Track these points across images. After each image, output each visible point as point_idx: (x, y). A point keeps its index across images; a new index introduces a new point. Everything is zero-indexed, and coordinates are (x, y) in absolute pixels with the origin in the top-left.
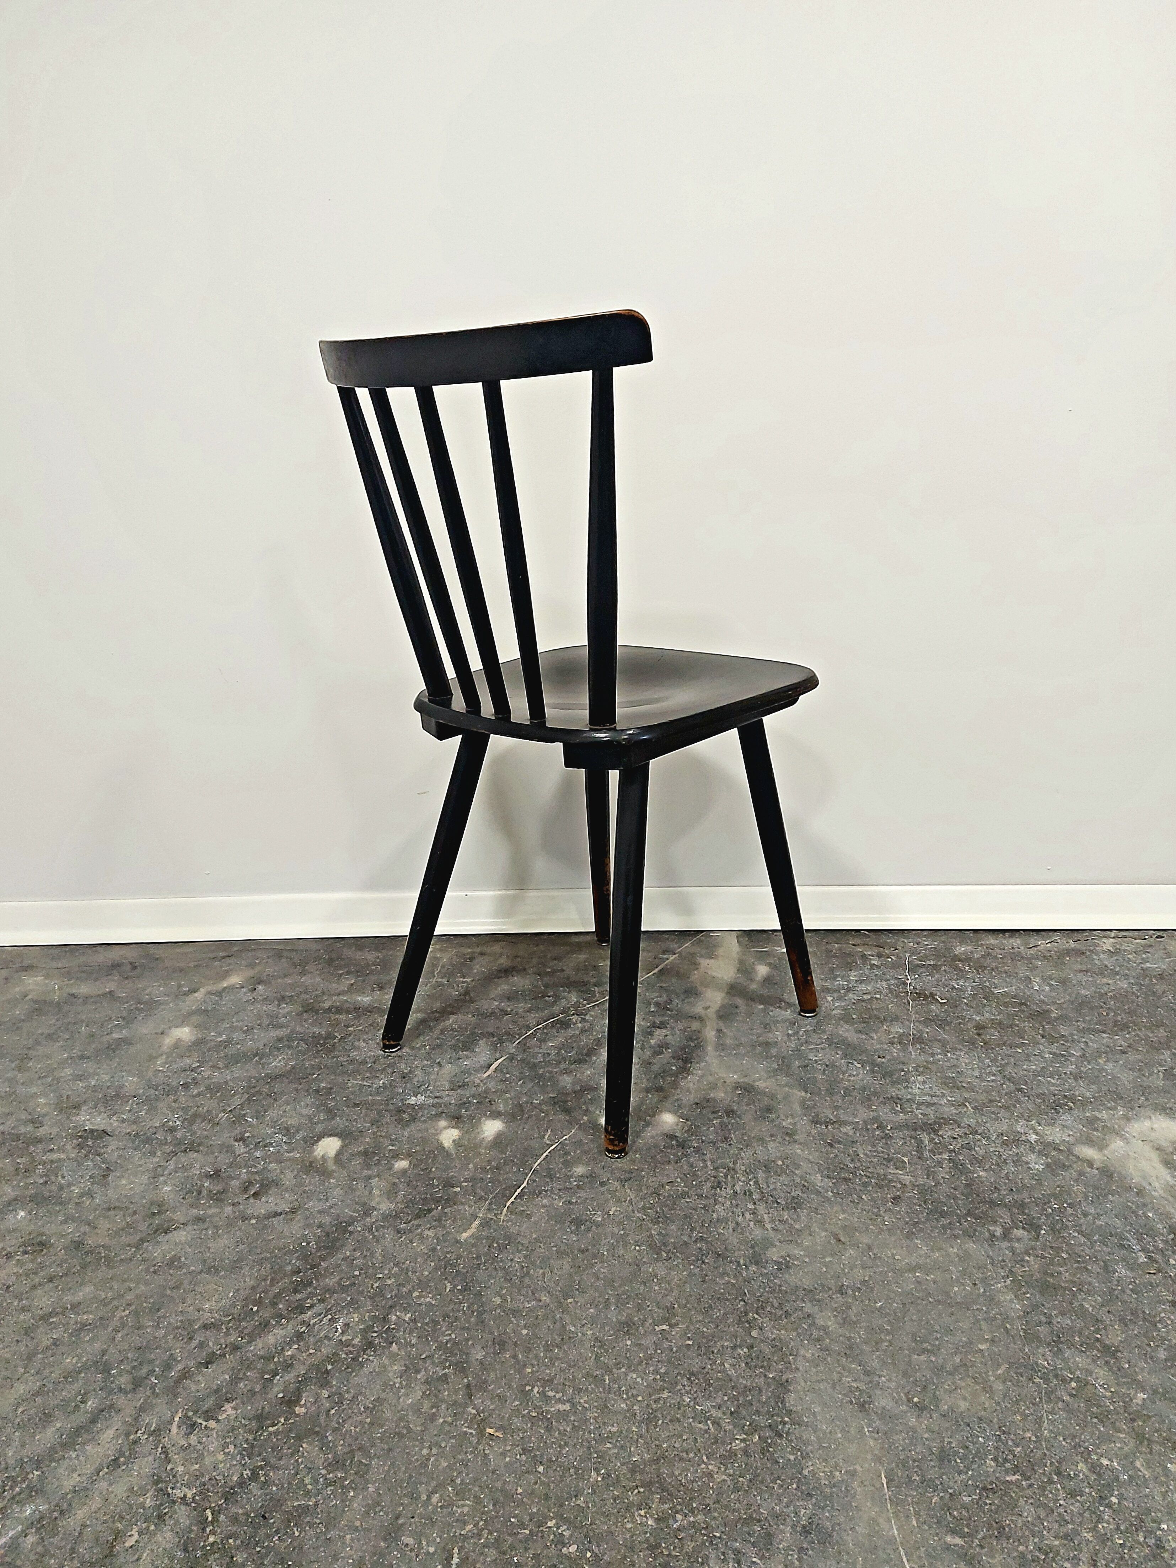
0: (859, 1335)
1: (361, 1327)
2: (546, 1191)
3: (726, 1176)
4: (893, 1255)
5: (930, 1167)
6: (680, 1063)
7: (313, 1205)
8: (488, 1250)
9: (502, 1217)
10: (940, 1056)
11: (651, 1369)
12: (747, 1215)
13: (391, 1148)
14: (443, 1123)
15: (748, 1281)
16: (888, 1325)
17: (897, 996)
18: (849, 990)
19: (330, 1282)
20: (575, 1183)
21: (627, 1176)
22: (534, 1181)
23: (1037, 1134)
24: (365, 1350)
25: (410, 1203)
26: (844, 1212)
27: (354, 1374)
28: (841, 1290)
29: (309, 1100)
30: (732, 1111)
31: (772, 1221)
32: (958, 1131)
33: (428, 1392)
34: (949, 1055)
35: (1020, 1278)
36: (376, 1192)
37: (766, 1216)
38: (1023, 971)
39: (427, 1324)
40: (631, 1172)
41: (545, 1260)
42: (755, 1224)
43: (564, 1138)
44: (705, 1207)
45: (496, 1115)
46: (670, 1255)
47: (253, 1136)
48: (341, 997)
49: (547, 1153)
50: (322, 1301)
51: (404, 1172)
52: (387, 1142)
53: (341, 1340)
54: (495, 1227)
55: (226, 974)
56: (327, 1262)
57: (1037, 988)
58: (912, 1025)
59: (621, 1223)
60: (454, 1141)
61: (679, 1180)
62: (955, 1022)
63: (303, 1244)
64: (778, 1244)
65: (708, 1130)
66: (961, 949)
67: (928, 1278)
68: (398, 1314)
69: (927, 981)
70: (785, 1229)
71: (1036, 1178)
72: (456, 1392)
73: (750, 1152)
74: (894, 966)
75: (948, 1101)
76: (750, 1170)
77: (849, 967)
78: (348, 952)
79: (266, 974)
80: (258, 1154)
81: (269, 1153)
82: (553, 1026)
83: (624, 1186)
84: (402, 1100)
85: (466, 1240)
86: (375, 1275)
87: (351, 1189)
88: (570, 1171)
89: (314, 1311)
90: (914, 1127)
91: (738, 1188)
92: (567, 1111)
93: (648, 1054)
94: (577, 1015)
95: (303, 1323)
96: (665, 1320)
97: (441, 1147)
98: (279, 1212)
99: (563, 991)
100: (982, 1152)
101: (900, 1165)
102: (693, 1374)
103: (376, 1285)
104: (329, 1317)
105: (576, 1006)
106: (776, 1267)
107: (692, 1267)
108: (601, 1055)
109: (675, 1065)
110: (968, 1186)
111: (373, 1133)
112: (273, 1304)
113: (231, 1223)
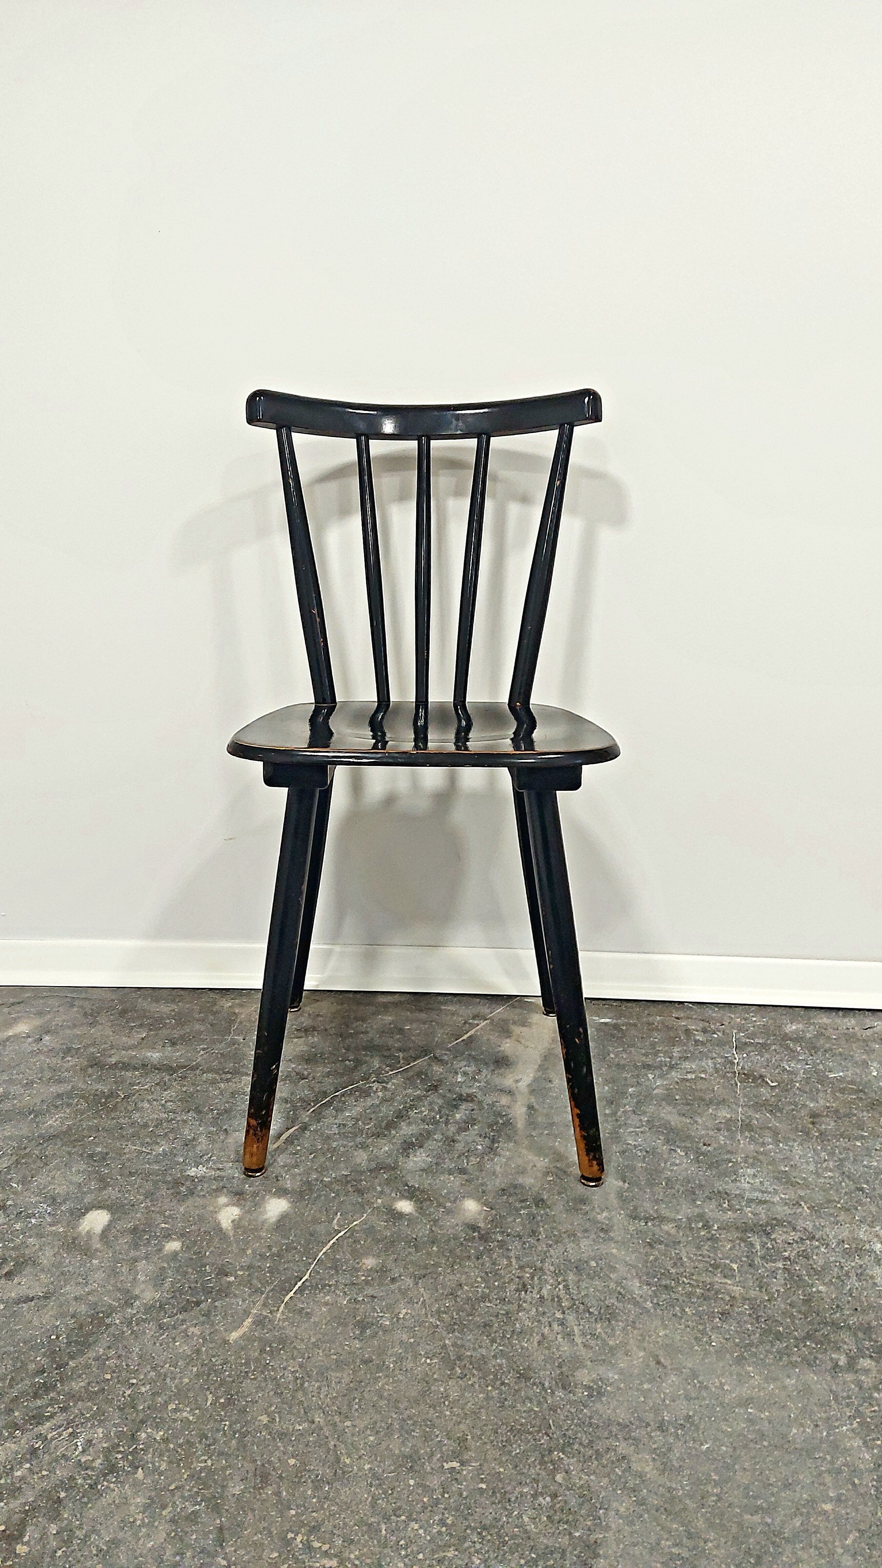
0: (682, 1484)
2: (330, 1286)
3: (532, 1278)
4: (722, 1385)
5: (762, 1277)
6: (487, 1142)
7: (71, 1290)
8: (260, 1354)
9: (278, 1315)
10: (771, 1146)
11: (437, 1518)
12: (555, 1326)
13: (163, 1225)
14: (223, 1200)
15: (554, 1409)
16: (716, 1473)
17: (723, 1077)
18: (672, 1067)
19: (77, 1386)
20: (363, 1278)
21: (423, 1272)
22: (318, 1272)
24: (105, 1475)
25: (177, 1292)
26: (665, 1327)
27: (90, 1505)
28: (660, 1427)
29: (82, 1166)
30: (542, 1200)
31: (584, 1334)
32: (793, 1236)
33: (173, 1534)
34: (781, 1145)
35: (868, 1420)
36: (141, 1277)
37: (575, 1328)
38: (859, 1055)
39: (180, 1446)
40: (426, 1267)
41: (322, 1373)
42: (563, 1338)
43: (355, 1223)
44: (507, 1313)
45: (282, 1192)
46: (466, 1371)
47: (16, 1205)
48: (130, 1052)
49: (334, 1240)
50: (63, 1410)
51: (174, 1256)
52: (159, 1219)
53: (79, 1460)
54: (270, 1327)
55: (13, 1022)
56: (77, 1361)
57: (875, 1074)
58: (740, 1110)
59: (411, 1329)
60: (233, 1221)
61: (479, 1279)
62: (787, 1108)
63: (52, 1337)
64: (589, 1363)
65: (514, 1221)
66: (791, 1028)
67: (762, 1416)
68: (149, 1430)
69: (757, 1061)
70: (597, 1345)
72: (206, 1535)
73: (560, 1248)
74: (720, 1043)
75: (781, 1199)
76: (560, 1271)
77: (673, 1042)
78: (143, 1004)
79: (54, 1023)
80: (18, 1226)
81: (30, 1225)
82: (351, 1094)
83: (417, 1284)
84: (181, 1171)
85: (235, 1341)
86: (128, 1381)
87: (114, 1272)
88: (358, 1263)
89: (54, 1422)
90: (745, 1229)
91: (545, 1292)
92: (360, 1192)
93: (452, 1129)
94: (378, 1082)
95: (39, 1436)
96: (456, 1455)
97: (218, 1229)
98: (31, 1296)
99: (365, 1055)
100: (821, 1262)
101: (728, 1273)
102: (484, 1528)
103: (128, 1392)
104: (71, 1430)
105: (378, 1073)
106: (586, 1393)
107: (490, 1388)
108: (401, 1129)
109: (481, 1144)
110: (805, 1301)
111: (146, 1208)
112: (9, 1411)
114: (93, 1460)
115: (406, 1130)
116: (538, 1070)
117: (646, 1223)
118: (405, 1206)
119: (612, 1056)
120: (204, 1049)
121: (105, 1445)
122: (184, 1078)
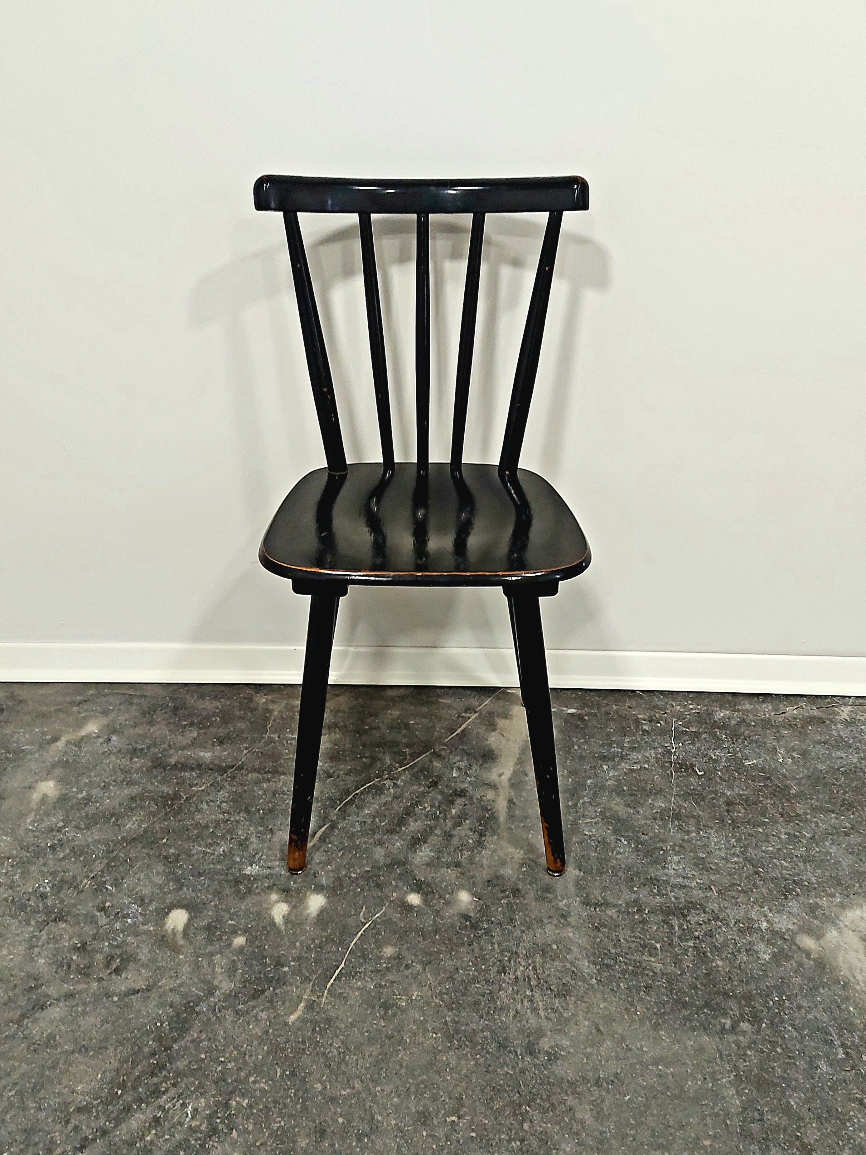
0: (610, 1128)
2: (360, 973)
3: (509, 961)
4: (642, 1047)
5: (678, 955)
6: (476, 836)
7: (166, 983)
8: (312, 1034)
9: (324, 999)
10: (694, 834)
12: (526, 1003)
13: (230, 922)
14: (274, 897)
15: (522, 1072)
16: (634, 1119)
17: (663, 766)
18: (623, 758)
19: (181, 1064)
20: (385, 965)
21: (428, 958)
22: (351, 961)
23: (768, 921)
24: (210, 1137)
25: (247, 983)
26: (605, 1000)
28: (598, 1083)
29: (161, 868)
30: (518, 890)
31: (546, 1009)
32: (703, 917)
35: (742, 1073)
36: (218, 970)
37: (540, 1003)
38: (771, 742)
39: (261, 1110)
40: (431, 954)
41: (359, 1049)
42: (531, 1013)
43: (377, 916)
44: (491, 993)
45: (319, 889)
46: (461, 1043)
47: (113, 906)
48: (186, 752)
49: (362, 932)
50: (174, 1085)
51: (241, 950)
52: (227, 916)
53: (191, 1126)
54: (318, 1010)
55: (85, 721)
56: (179, 1044)
57: (781, 761)
58: (673, 799)
59: (422, 1009)
60: (284, 917)
61: (471, 964)
62: (710, 797)
63: (158, 1024)
64: (549, 1033)
65: (497, 910)
66: (720, 714)
67: (669, 1072)
68: (238, 1099)
69: (690, 751)
70: (556, 1017)
71: (763, 968)
73: (531, 934)
74: (664, 732)
75: (697, 883)
76: (530, 954)
77: (625, 732)
79: (118, 722)
80: (118, 926)
81: (127, 925)
82: (369, 791)
83: (425, 969)
84: (240, 870)
85: (293, 1023)
86: (218, 1059)
87: (197, 966)
88: (380, 952)
89: (169, 1095)
90: (668, 912)
91: (519, 973)
92: (379, 886)
93: (449, 823)
94: (390, 779)
95: (160, 1107)
96: (455, 1111)
97: (273, 923)
98: (137, 989)
99: (379, 752)
100: (721, 940)
101: (652, 952)
103: (219, 1069)
104: (181, 1101)
105: (390, 769)
106: (546, 1058)
107: (478, 1056)
108: (409, 825)
109: (472, 839)
110: (707, 975)
111: (215, 906)
112: (135, 1088)
113: (97, 1000)
114: (200, 1125)
115: (414, 826)
116: (517, 764)
117: (595, 909)
118: (414, 899)
119: (576, 747)
120: (246, 748)
121: (207, 1112)
122: (233, 778)
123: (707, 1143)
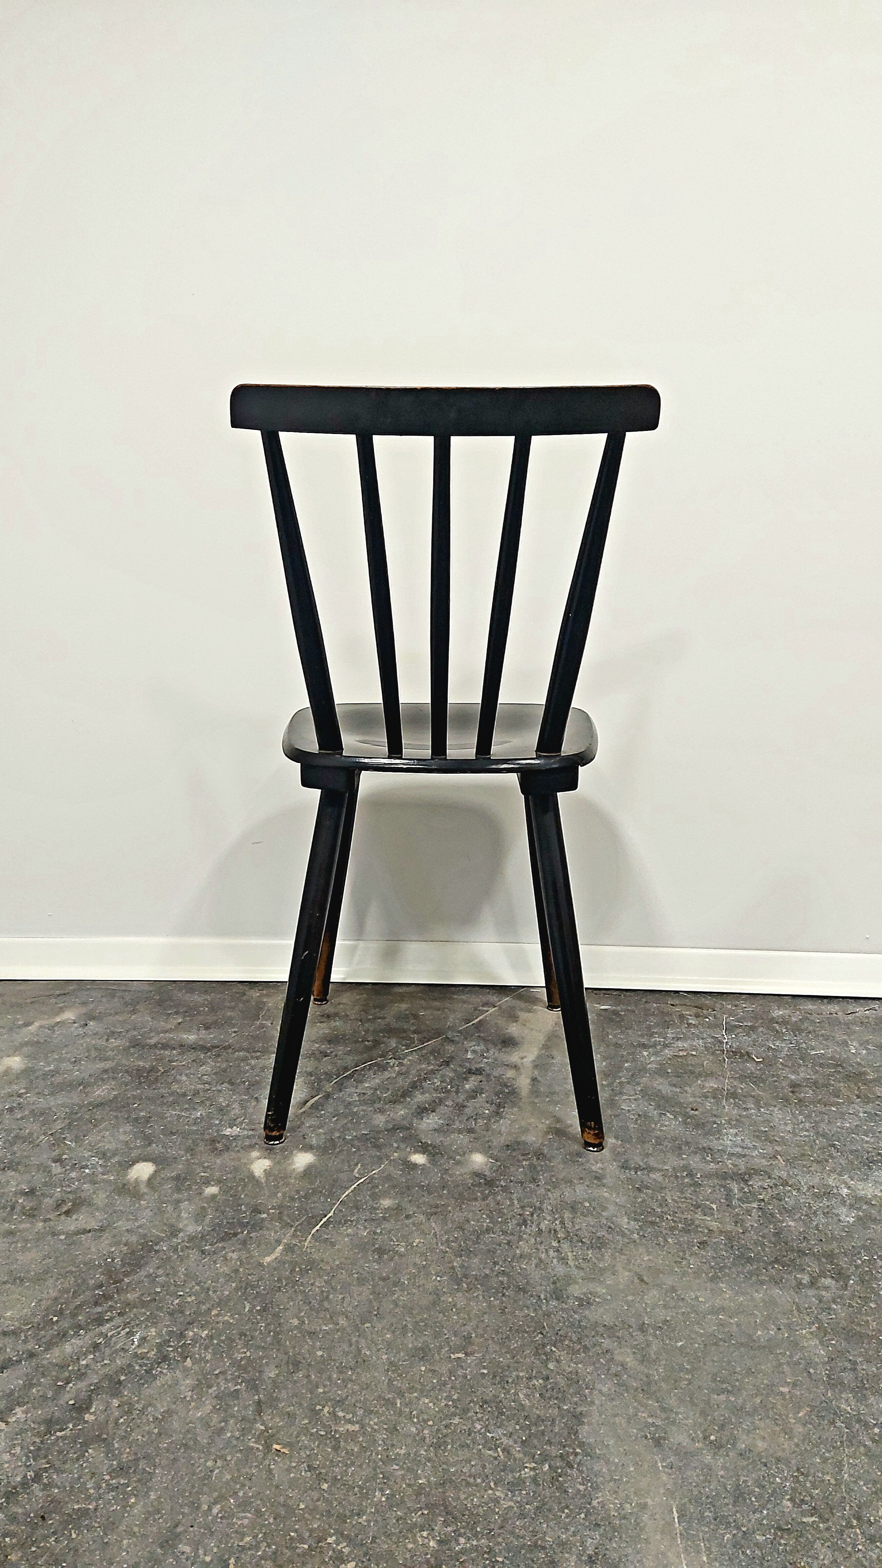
0: (658, 1372)
1: (157, 1341)
2: (351, 1221)
3: (532, 1215)
4: (697, 1298)
5: (738, 1215)
6: (494, 1107)
7: (122, 1224)
8: (291, 1274)
9: (306, 1244)
10: (753, 1111)
11: (445, 1394)
12: (551, 1253)
13: (203, 1174)
14: (255, 1154)
15: (548, 1314)
16: (688, 1364)
17: (713, 1054)
18: (666, 1046)
19: (131, 1297)
20: (381, 1215)
21: (433, 1210)
22: (341, 1211)
23: (849, 1188)
24: (158, 1364)
25: (216, 1227)
26: (649, 1253)
27: (146, 1386)
28: (642, 1328)
29: (128, 1128)
30: (542, 1154)
31: (576, 1259)
32: (769, 1182)
33: (218, 1407)
34: (762, 1110)
35: (826, 1325)
36: (184, 1215)
37: (569, 1254)
38: (840, 1036)
39: (223, 1342)
40: (437, 1206)
41: (346, 1287)
42: (558, 1261)
43: (374, 1172)
44: (509, 1242)
45: (308, 1148)
46: (471, 1286)
47: (71, 1158)
48: (167, 1035)
49: (354, 1186)
50: (121, 1315)
51: (214, 1197)
52: (199, 1169)
53: (136, 1353)
54: (299, 1253)
55: (61, 1010)
56: (130, 1278)
57: (854, 1051)
58: (727, 1081)
59: (423, 1254)
60: (264, 1171)
61: (484, 1216)
62: (770, 1079)
63: (109, 1260)
64: (580, 1281)
65: (517, 1170)
66: (778, 1013)
67: (732, 1321)
68: (195, 1330)
69: (744, 1041)
70: (589, 1267)
71: (846, 1230)
72: (246, 1407)
73: (557, 1193)
74: (711, 1026)
75: (760, 1153)
76: (556, 1210)
77: (667, 1025)
78: (179, 995)
79: (97, 1011)
80: (73, 1175)
81: (84, 1174)
82: (369, 1069)
83: (429, 1219)
84: (218, 1131)
85: (269, 1264)
86: (176, 1293)
87: (160, 1211)
88: (377, 1203)
89: (113, 1324)
90: (725, 1176)
91: (543, 1226)
92: (378, 1147)
93: (462, 1097)
94: (395, 1059)
95: (101, 1334)
96: (462, 1349)
97: (252, 1176)
98: (88, 1228)
99: (384, 1037)
100: (792, 1203)
101: (708, 1211)
102: (486, 1402)
103: (177, 1301)
104: (127, 1330)
105: (395, 1051)
106: (576, 1303)
107: (492, 1299)
108: (415, 1097)
109: (488, 1109)
110: (776, 1234)
111: (187, 1160)
112: (74, 1315)
113: (40, 1238)
114: (148, 1352)
115: (420, 1098)
116: (542, 1049)
117: (636, 1172)
118: (419, 1159)
119: (610, 1037)
120: (235, 1032)
122: (218, 1056)
123: (785, 1390)
